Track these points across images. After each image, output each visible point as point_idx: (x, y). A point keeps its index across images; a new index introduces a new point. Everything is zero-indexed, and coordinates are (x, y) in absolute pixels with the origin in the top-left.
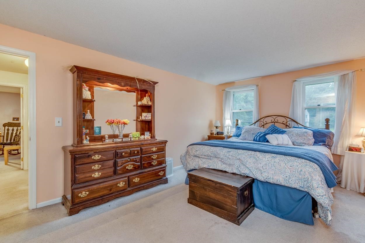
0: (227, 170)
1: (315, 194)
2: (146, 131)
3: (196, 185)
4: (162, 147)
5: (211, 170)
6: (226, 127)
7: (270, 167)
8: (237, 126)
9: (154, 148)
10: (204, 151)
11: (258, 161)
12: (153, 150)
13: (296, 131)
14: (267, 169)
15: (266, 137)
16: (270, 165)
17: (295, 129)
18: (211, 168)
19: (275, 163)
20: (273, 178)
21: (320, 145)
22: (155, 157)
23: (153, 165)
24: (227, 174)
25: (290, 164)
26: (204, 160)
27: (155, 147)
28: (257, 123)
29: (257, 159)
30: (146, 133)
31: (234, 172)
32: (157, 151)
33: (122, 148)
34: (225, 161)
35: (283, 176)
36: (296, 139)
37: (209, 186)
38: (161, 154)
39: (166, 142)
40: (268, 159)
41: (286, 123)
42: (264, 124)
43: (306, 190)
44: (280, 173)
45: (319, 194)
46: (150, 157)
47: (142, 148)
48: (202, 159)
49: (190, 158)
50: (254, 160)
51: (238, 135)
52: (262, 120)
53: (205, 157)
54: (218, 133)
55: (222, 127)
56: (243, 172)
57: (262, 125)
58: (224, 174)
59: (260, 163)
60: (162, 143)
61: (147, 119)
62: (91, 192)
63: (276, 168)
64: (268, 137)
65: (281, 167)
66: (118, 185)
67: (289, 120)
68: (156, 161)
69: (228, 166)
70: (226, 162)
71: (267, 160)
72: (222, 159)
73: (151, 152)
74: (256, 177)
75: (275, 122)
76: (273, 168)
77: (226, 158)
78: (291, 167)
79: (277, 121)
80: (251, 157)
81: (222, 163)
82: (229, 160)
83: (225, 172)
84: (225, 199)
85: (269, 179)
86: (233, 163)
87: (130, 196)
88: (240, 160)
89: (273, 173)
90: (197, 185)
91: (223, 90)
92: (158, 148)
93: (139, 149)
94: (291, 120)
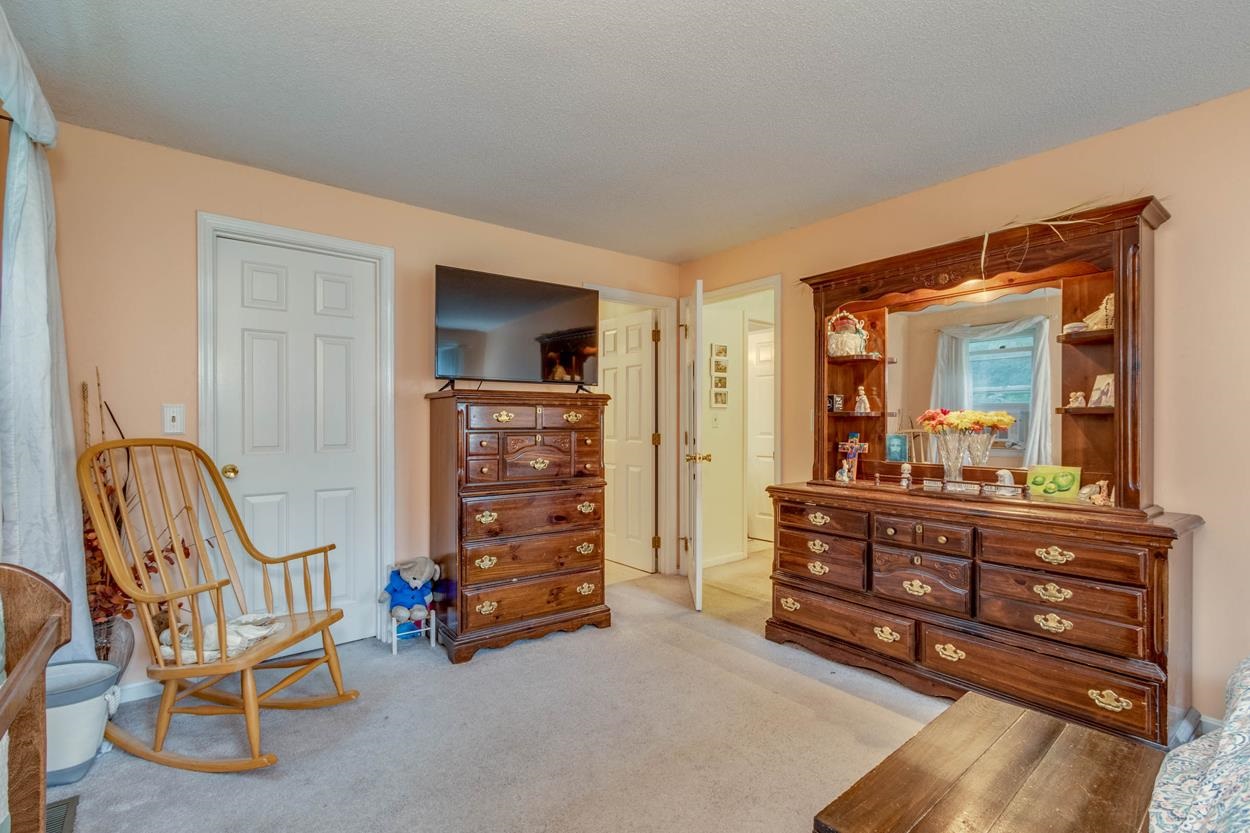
4: (1117, 560)
9: (1057, 549)
12: (1047, 557)
27: (1065, 548)
32: (1079, 569)
33: (894, 512)
47: (980, 530)
62: (806, 609)
66: (877, 630)
73: (1036, 562)
87: (917, 695)
92: (1088, 556)
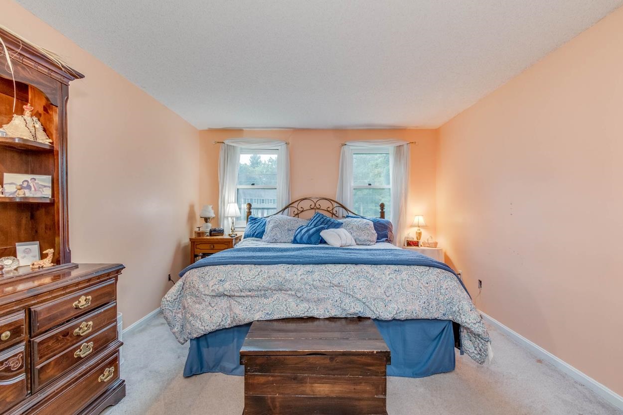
0: (315, 314)
1: (470, 321)
2: (20, 241)
3: (271, 379)
4: (107, 290)
5: (275, 324)
6: (227, 217)
7: (397, 291)
8: (249, 217)
9: (83, 298)
10: (244, 279)
11: (374, 283)
12: (80, 305)
13: (355, 223)
14: (394, 295)
15: (321, 234)
16: (397, 287)
17: (352, 219)
18: (275, 317)
19: (404, 282)
20: (406, 311)
21: (383, 242)
22: (85, 326)
23: (80, 358)
24: (316, 323)
25: (425, 279)
26: (247, 301)
27: (86, 295)
28: (286, 211)
29: (372, 279)
30: (20, 248)
31: (333, 315)
32: (93, 305)
34: (305, 295)
35: (419, 302)
36: (358, 234)
37: (311, 368)
38: (107, 313)
39: (118, 270)
40: (390, 276)
41: (333, 209)
42: (299, 212)
43: (450, 317)
44: (414, 298)
45: (475, 320)
46: (66, 334)
47: (33, 308)
48: (240, 300)
49: (200, 303)
50: (367, 283)
51: (257, 234)
52: (295, 205)
53: (249, 293)
54: (211, 231)
55: (217, 219)
56: (352, 311)
57: (296, 213)
58: (310, 325)
59: (379, 286)
60: (108, 274)
61: (31, 195)
63: (406, 291)
64: (324, 234)
65: (414, 287)
67: (335, 205)
68: (87, 342)
69: (314, 304)
70: (309, 296)
71: (390, 278)
72: (298, 290)
73: (73, 313)
74: (378, 315)
75: (315, 208)
76: (403, 291)
77: (308, 287)
78: (427, 284)
79: (318, 207)
80: (359, 278)
81: (298, 301)
82: (314, 291)
83: (312, 319)
84: (355, 387)
85: (399, 313)
86: (325, 297)
88: (341, 286)
89: (405, 300)
90: (272, 376)
91: (218, 142)
92: (96, 294)
93: (21, 316)
94: (338, 205)
